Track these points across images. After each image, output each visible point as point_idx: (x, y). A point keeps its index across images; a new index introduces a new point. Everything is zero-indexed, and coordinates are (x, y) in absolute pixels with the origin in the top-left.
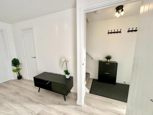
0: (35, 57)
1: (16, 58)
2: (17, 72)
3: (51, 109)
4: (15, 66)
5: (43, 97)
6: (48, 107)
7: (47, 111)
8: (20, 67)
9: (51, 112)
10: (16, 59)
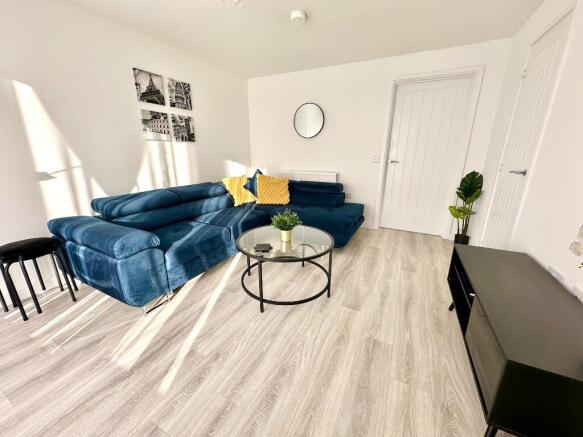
0: (524, 173)
1: (480, 171)
2: (461, 221)
3: (406, 376)
4: (461, 197)
5: (439, 331)
6: (408, 364)
7: (394, 365)
8: (475, 206)
9: (396, 382)
10: (477, 173)
